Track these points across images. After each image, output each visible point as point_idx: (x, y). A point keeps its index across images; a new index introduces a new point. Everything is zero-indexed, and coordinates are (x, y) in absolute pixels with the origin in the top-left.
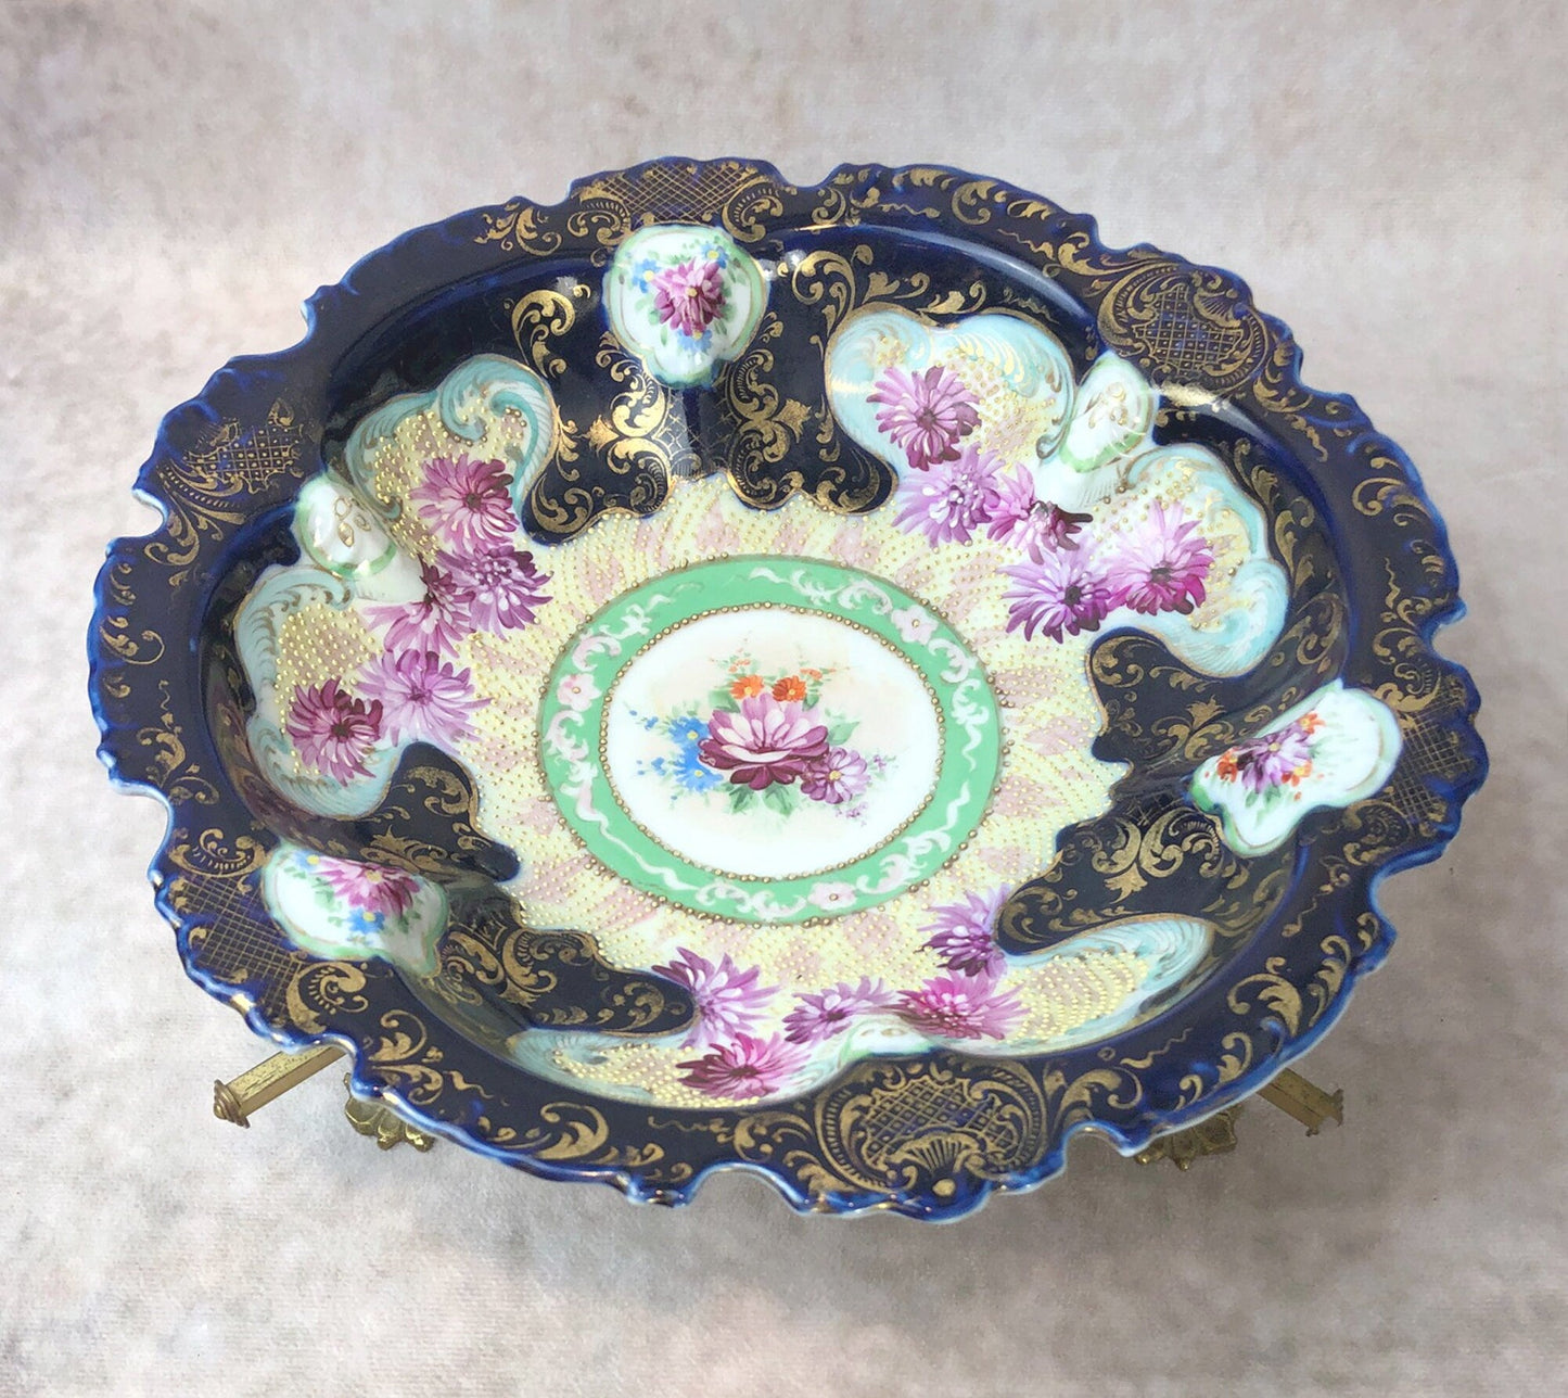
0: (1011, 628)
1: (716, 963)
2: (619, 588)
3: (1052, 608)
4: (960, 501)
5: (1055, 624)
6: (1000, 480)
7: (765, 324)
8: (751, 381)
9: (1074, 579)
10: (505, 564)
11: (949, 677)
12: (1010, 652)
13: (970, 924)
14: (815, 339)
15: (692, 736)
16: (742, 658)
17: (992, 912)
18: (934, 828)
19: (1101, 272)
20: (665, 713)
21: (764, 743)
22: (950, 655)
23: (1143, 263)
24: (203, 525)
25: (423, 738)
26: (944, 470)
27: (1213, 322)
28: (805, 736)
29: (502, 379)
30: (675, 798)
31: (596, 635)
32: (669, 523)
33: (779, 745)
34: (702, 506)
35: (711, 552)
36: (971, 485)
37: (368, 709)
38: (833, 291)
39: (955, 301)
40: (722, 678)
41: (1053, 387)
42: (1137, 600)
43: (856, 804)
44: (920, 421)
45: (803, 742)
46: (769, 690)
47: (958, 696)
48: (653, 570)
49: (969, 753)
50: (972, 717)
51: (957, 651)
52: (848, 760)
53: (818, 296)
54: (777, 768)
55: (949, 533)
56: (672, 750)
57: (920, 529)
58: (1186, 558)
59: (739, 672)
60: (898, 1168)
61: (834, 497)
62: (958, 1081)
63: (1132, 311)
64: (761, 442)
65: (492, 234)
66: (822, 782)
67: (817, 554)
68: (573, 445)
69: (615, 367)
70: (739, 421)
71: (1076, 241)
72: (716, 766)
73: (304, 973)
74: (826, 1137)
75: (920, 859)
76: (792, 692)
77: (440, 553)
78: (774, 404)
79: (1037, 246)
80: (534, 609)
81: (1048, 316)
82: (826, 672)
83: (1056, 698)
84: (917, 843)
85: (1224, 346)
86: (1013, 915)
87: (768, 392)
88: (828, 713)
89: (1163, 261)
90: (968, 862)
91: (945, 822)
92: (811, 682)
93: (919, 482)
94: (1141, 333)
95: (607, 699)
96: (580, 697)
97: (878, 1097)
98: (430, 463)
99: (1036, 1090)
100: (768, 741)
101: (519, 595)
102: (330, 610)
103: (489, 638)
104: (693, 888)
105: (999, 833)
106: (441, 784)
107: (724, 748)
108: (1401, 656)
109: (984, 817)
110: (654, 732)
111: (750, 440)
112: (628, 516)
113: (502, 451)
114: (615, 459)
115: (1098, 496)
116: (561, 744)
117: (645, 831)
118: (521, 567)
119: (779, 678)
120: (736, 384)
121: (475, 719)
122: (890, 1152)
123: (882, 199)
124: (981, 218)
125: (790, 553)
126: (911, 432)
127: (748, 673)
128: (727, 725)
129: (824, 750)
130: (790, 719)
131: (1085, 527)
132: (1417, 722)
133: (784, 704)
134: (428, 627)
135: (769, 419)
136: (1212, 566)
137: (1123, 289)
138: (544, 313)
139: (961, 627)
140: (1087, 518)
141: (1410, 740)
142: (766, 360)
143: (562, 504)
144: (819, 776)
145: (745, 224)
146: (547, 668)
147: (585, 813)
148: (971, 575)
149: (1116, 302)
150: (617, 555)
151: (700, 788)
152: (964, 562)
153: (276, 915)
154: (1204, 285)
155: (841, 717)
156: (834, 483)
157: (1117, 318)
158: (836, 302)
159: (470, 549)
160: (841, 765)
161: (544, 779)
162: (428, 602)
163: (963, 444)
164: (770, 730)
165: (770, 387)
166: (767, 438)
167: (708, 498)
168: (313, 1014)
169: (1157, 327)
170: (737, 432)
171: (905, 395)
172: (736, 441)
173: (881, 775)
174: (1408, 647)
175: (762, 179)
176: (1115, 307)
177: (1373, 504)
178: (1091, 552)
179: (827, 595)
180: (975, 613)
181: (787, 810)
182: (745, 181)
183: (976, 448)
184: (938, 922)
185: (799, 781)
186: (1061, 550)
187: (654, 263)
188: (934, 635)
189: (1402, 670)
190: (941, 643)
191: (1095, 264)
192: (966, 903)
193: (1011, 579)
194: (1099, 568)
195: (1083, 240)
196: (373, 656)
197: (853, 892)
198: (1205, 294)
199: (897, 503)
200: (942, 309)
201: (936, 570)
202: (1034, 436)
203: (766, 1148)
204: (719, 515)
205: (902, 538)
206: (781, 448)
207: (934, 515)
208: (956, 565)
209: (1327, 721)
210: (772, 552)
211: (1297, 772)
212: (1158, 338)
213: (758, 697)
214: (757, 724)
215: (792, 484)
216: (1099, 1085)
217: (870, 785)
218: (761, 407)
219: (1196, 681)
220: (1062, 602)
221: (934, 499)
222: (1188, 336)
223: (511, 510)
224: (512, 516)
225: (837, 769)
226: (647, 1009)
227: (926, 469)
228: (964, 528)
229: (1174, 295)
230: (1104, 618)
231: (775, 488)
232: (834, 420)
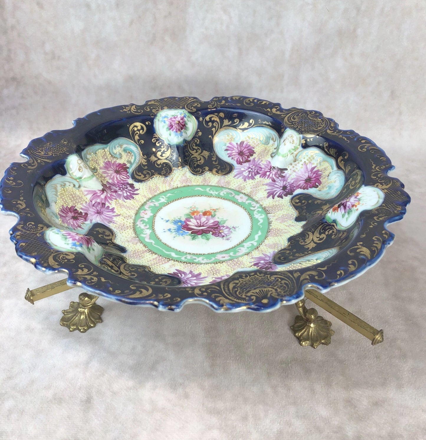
0: (268, 197)
1: (188, 272)
2: (158, 192)
3: (279, 191)
4: (251, 170)
5: (280, 195)
6: (262, 165)
7: (197, 132)
8: (194, 146)
9: (284, 184)
10: (126, 186)
11: (252, 208)
12: (269, 202)
13: (265, 260)
14: (210, 136)
15: (179, 224)
16: (194, 207)
17: (271, 257)
18: (252, 241)
20: (172, 218)
21: (200, 225)
22: (252, 204)
23: (293, 111)
24: (39, 161)
25: (99, 222)
26: (247, 165)
27: (314, 120)
28: (212, 223)
29: (126, 144)
30: (174, 237)
31: (151, 202)
32: (172, 178)
33: (205, 225)
34: (181, 174)
35: (184, 184)
36: (254, 167)
37: (83, 214)
38: (214, 124)
39: (246, 125)
40: (188, 211)
41: (274, 141)
42: (303, 187)
43: (228, 237)
44: (239, 154)
45: (212, 224)
46: (201, 213)
47: (255, 212)
48: (168, 188)
49: (260, 224)
50: (260, 217)
51: (254, 204)
52: (225, 228)
53: (210, 126)
54: (204, 230)
55: (249, 178)
56: (173, 227)
57: (241, 177)
58: (314, 175)
59: (193, 210)
61: (217, 172)
62: (266, 276)
63: (292, 120)
64: (197, 160)
65: (125, 110)
66: (218, 233)
67: (213, 184)
68: (146, 161)
69: (157, 142)
70: (191, 155)
71: (276, 108)
72: (187, 230)
73: (55, 254)
74: (225, 290)
75: (248, 248)
76: (208, 214)
77: (108, 182)
78: (200, 151)
79: (266, 109)
80: (134, 196)
81: (271, 124)
82: (217, 209)
83: (283, 210)
84: (247, 244)
85: (318, 124)
86: (278, 257)
87: (198, 149)
88: (218, 218)
89: (299, 110)
90: (262, 247)
91: (255, 239)
92: (213, 211)
93: (240, 167)
94: (295, 124)
95: (154, 216)
96: (147, 215)
97: (241, 281)
98: (106, 162)
100: (202, 224)
101: (130, 193)
102: (74, 189)
103: (121, 201)
104: (180, 256)
105: (271, 240)
106: (104, 232)
107: (189, 226)
108: (379, 178)
109: (266, 238)
110: (168, 223)
111: (194, 159)
112: (161, 177)
113: (126, 161)
114: (157, 164)
115: (288, 164)
116: (140, 225)
117: (166, 244)
118: (130, 187)
119: (204, 211)
120: (190, 146)
121: (115, 219)
123: (226, 103)
124: (251, 105)
125: (206, 184)
126: (237, 157)
127: (195, 210)
128: (190, 221)
129: (218, 226)
130: (208, 220)
131: (286, 171)
132: (388, 190)
133: (206, 217)
134: (103, 196)
135: (199, 155)
136: (322, 175)
137: (290, 116)
138: (138, 128)
139: (254, 198)
140: (286, 169)
142: (197, 141)
143: (142, 173)
144: (217, 231)
145: (191, 108)
146: (137, 209)
147: (147, 240)
148: (256, 186)
149: (288, 118)
150: (158, 185)
151: (182, 235)
152: (254, 184)
153: (48, 241)
154: (310, 113)
155: (222, 219)
156: (217, 169)
157: (289, 122)
158: (215, 127)
159: (116, 182)
161: (135, 233)
162: (103, 191)
163: (251, 158)
164: (202, 222)
165: (199, 148)
166: (198, 159)
167: (183, 172)
168: (57, 263)
169: (299, 122)
170: (190, 157)
171: (235, 148)
172: (190, 159)
173: (235, 231)
174: (381, 176)
175: (195, 100)
176: (288, 120)
177: (364, 149)
178: (288, 178)
179: (217, 193)
180: (258, 194)
181: (208, 239)
182: (190, 100)
183: (254, 159)
184: (255, 260)
185: (211, 233)
186: (280, 178)
187: (167, 116)
188: (247, 200)
189: (380, 180)
190: (249, 201)
191: (282, 112)
192: (263, 256)
193: (267, 186)
194: (291, 181)
195: (278, 108)
196: (86, 202)
197: (229, 256)
198: (311, 115)
199: (234, 172)
200: (243, 127)
201: (246, 186)
202: (270, 153)
203: (205, 294)
204: (186, 176)
205: (236, 180)
206: (202, 161)
207: (244, 174)
208: (252, 184)
209: (362, 193)
210: (201, 184)
211: (356, 204)
212: (300, 124)
213: (198, 215)
214: (198, 221)
215: (206, 169)
216: (312, 275)
217: (232, 233)
218: (197, 152)
219: (322, 201)
220: (282, 190)
221: (244, 171)
222: (308, 123)
223: (128, 174)
224: (128, 176)
225: (222, 230)
226: (166, 282)
227: (242, 164)
228: (253, 176)
229: (303, 116)
230: (294, 192)
231: (201, 170)
232: (216, 155)
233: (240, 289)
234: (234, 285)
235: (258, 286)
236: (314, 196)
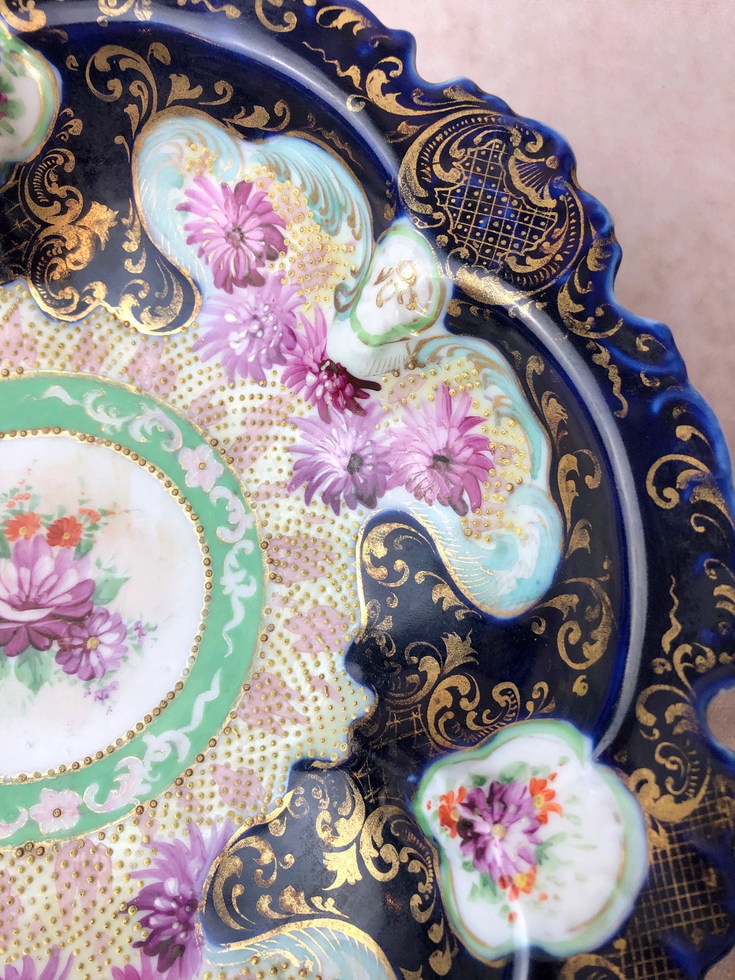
0: (291, 486)
3: (334, 472)
4: (260, 334)
5: (334, 491)
6: (299, 320)
7: (61, 122)
8: (50, 183)
9: (359, 445)
11: (225, 534)
12: (288, 515)
13: (184, 876)
14: (119, 140)
16: (24, 491)
17: (209, 861)
18: (178, 727)
19: (411, 112)
21: (28, 596)
22: (229, 508)
23: (458, 106)
26: (248, 296)
27: (526, 196)
28: (71, 591)
33: (44, 600)
36: (271, 318)
38: (133, 89)
39: (260, 115)
41: (353, 234)
42: (416, 483)
43: (107, 682)
44: (228, 236)
45: (68, 598)
46: (43, 531)
47: (230, 559)
49: (229, 633)
50: (239, 587)
51: (235, 503)
52: (109, 624)
53: (118, 93)
54: (37, 631)
55: (246, 369)
57: (218, 358)
58: (467, 452)
59: (17, 508)
61: (136, 312)
63: (437, 169)
64: (64, 248)
66: (79, 651)
67: (112, 377)
70: (38, 226)
71: (388, 68)
75: (155, 767)
76: (67, 536)
78: (78, 207)
79: (344, 69)
81: (351, 156)
82: (105, 513)
83: (322, 581)
84: (156, 743)
85: (534, 232)
86: (227, 874)
87: (71, 195)
88: (98, 564)
89: (481, 106)
90: (201, 782)
91: (189, 721)
92: (87, 525)
93: (222, 305)
94: (443, 200)
100: (33, 595)
105: (237, 747)
111: (52, 246)
115: (386, 369)
119: (56, 517)
120: (32, 185)
124: (286, 25)
126: (219, 249)
127: (26, 509)
129: (87, 610)
130: (59, 571)
131: (373, 394)
132: (671, 840)
133: (57, 550)
135: (73, 223)
136: (491, 471)
137: (432, 138)
139: (244, 476)
140: (376, 387)
142: (66, 159)
144: (77, 642)
145: (24, 11)
149: (422, 153)
152: (257, 403)
154: (522, 147)
155: (111, 570)
156: (136, 297)
157: (420, 175)
158: (138, 101)
160: (101, 630)
163: (270, 270)
164: (37, 581)
165: (74, 189)
166: (70, 244)
167: (6, 306)
169: (462, 194)
170: (36, 237)
171: (215, 206)
172: (35, 248)
173: (138, 647)
176: (420, 159)
177: (669, 492)
178: (377, 421)
179: (118, 423)
180: (260, 464)
181: (37, 684)
183: (279, 277)
184: (153, 866)
185: (55, 647)
186: (348, 413)
188: (217, 483)
189: (665, 753)
190: (224, 492)
191: (404, 101)
192: (188, 843)
193: (298, 432)
194: (383, 439)
195: (396, 67)
197: (79, 807)
198: (522, 157)
199: (197, 325)
200: (248, 123)
201: (230, 407)
202: (334, 281)
204: (17, 325)
205: (199, 365)
206: (85, 255)
207: (233, 346)
208: (248, 403)
210: (68, 370)
211: (519, 880)
212: (461, 209)
213: (31, 540)
214: (25, 575)
215: (95, 294)
217: (125, 658)
218: (64, 211)
219: (458, 603)
220: (345, 468)
221: (235, 327)
222: (495, 212)
225: (97, 636)
227: (231, 291)
228: (260, 365)
229: (488, 152)
230: (382, 495)
231: (77, 299)
232: (142, 227)
236: (444, 553)
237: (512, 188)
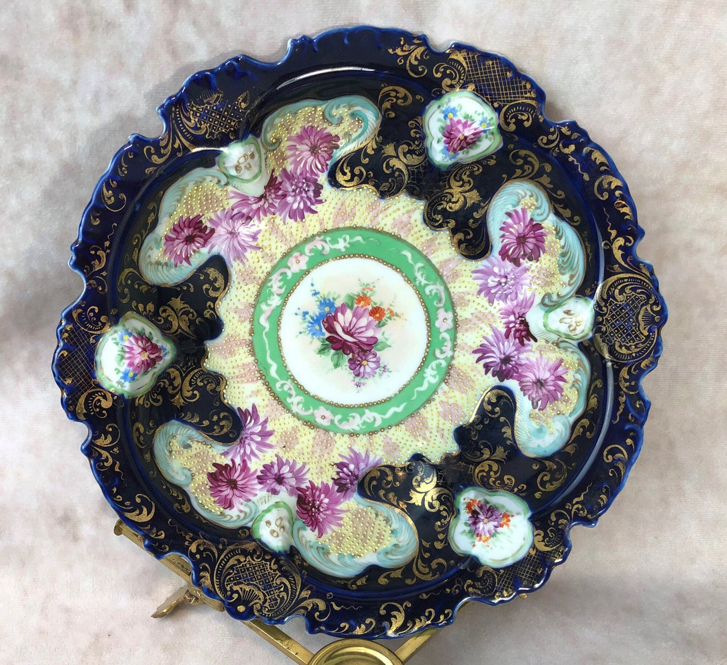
0: (475, 352)
1: (262, 420)
2: (348, 224)
3: (495, 358)
4: (503, 284)
5: (490, 365)
6: (523, 291)
7: (489, 157)
8: (465, 174)
9: (512, 354)
10: (308, 186)
11: (438, 352)
12: (466, 361)
13: (357, 467)
14: (504, 176)
15: (327, 309)
16: (371, 287)
17: (368, 467)
19: (623, 263)
20: (324, 292)
21: (351, 330)
22: (445, 344)
23: (641, 273)
24: (176, 145)
25: (222, 254)
26: (509, 266)
27: (639, 324)
28: (368, 338)
29: (362, 106)
30: (301, 333)
31: (322, 240)
32: (388, 208)
33: (355, 335)
34: (407, 208)
35: (395, 231)
36: (512, 282)
37: (208, 231)
38: (526, 167)
39: (567, 213)
40: (356, 290)
41: (569, 281)
42: (525, 384)
43: (362, 381)
44: (518, 238)
45: (364, 340)
46: (370, 308)
47: (434, 364)
48: (367, 224)
49: (417, 391)
50: (431, 376)
51: (449, 344)
52: (374, 360)
53: (518, 164)
54: (347, 345)
55: (488, 293)
56: (314, 310)
57: (480, 282)
58: (552, 388)
59: (365, 292)
60: (233, 592)
61: (460, 242)
62: (277, 572)
63: (617, 292)
64: (450, 200)
65: (398, 52)
66: (358, 363)
67: (434, 261)
68: (375, 146)
69: (414, 130)
70: (447, 187)
71: (627, 241)
72: (326, 329)
73: (92, 391)
74: (220, 564)
75: (365, 423)
76: (378, 315)
77: (284, 170)
78: (467, 187)
79: (611, 229)
80: (306, 214)
81: (590, 258)
82: (397, 315)
83: (464, 395)
84: (369, 415)
85: (633, 339)
86: (373, 475)
87: (469, 182)
88: (383, 334)
89: (649, 280)
90: (378, 438)
91: (385, 414)
92: (388, 316)
93: (495, 261)
94: (610, 305)
95: (307, 272)
96: (296, 266)
97: (248, 560)
98: (306, 127)
99: (298, 593)
100: (353, 331)
101: (305, 204)
102: (216, 187)
103: (278, 219)
104: (279, 379)
105: (398, 434)
106: (216, 280)
107: (335, 323)
108: (556, 525)
109: (397, 425)
110: (315, 298)
111: (446, 196)
112: (374, 193)
113: (343, 133)
114: (388, 164)
115: (545, 338)
116: (276, 284)
117: (279, 342)
118: (314, 192)
119: (378, 305)
120: (458, 172)
121: (249, 254)
122: (235, 584)
123: (573, 153)
124: (602, 196)
125: (425, 253)
126: (511, 239)
127: (368, 295)
128: (343, 313)
129: (369, 349)
130: (368, 327)
131: (532, 341)
132: (536, 554)
133: (371, 318)
134: (255, 207)
135: (461, 193)
136: (556, 402)
137: (623, 279)
138: (398, 95)
139: (459, 335)
140: (536, 340)
141: (527, 558)
142: (478, 170)
143: (352, 172)
144: (359, 359)
145: (509, 120)
146: (293, 245)
147: (263, 321)
148: (480, 317)
149: (615, 282)
150: (357, 207)
151: (313, 334)
152: (483, 310)
154: (652, 305)
155: (386, 339)
156: (465, 237)
157: (609, 290)
158: (524, 171)
159: (299, 172)
160: (370, 360)
161: (258, 295)
162: (262, 197)
163: (525, 263)
164: (357, 326)
165: (472, 181)
166: (454, 200)
167: (411, 207)
169: (618, 307)
170: (443, 190)
171: (522, 223)
172: (439, 194)
173: (381, 375)
174: (562, 524)
175: (534, 102)
176: (613, 283)
177: (610, 457)
178: (526, 351)
179: (424, 282)
180: (468, 334)
181: (337, 365)
182: (527, 98)
183: (527, 269)
184: (348, 457)
185: (350, 356)
186: (517, 341)
187: (457, 111)
188: (447, 331)
189: (551, 531)
190: (447, 336)
191: (624, 257)
193: (492, 333)
194: (522, 360)
195: (630, 242)
196: (224, 209)
197: (331, 420)
198: (649, 309)
199: (481, 264)
200: (561, 210)
201: (471, 304)
202: (548, 290)
203: (198, 556)
204: (410, 217)
205: (470, 280)
206: (456, 207)
207: (489, 281)
208: (479, 308)
209: (511, 527)
210: (418, 248)
211: (483, 537)
212: (614, 313)
213: (364, 309)
214: (355, 320)
215: (449, 225)
216: (318, 606)
217: (373, 376)
218: (461, 186)
219: (511, 438)
220: (500, 359)
221: (495, 275)
222: (625, 323)
223: (328, 162)
224: (327, 165)
225: (368, 361)
226: (222, 427)
227: (503, 260)
228: (495, 297)
229: (639, 298)
230: (508, 379)
231: (441, 222)
232: (487, 211)
233: (235, 574)
234: (236, 562)
235: (254, 583)
236: (518, 416)
237: (637, 318)
